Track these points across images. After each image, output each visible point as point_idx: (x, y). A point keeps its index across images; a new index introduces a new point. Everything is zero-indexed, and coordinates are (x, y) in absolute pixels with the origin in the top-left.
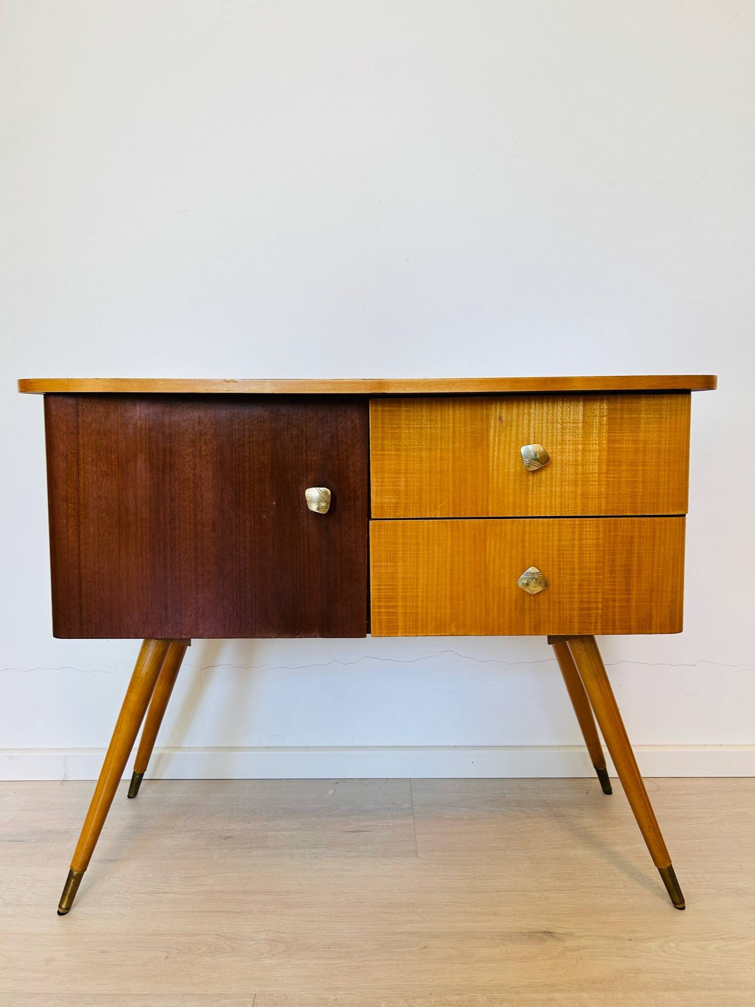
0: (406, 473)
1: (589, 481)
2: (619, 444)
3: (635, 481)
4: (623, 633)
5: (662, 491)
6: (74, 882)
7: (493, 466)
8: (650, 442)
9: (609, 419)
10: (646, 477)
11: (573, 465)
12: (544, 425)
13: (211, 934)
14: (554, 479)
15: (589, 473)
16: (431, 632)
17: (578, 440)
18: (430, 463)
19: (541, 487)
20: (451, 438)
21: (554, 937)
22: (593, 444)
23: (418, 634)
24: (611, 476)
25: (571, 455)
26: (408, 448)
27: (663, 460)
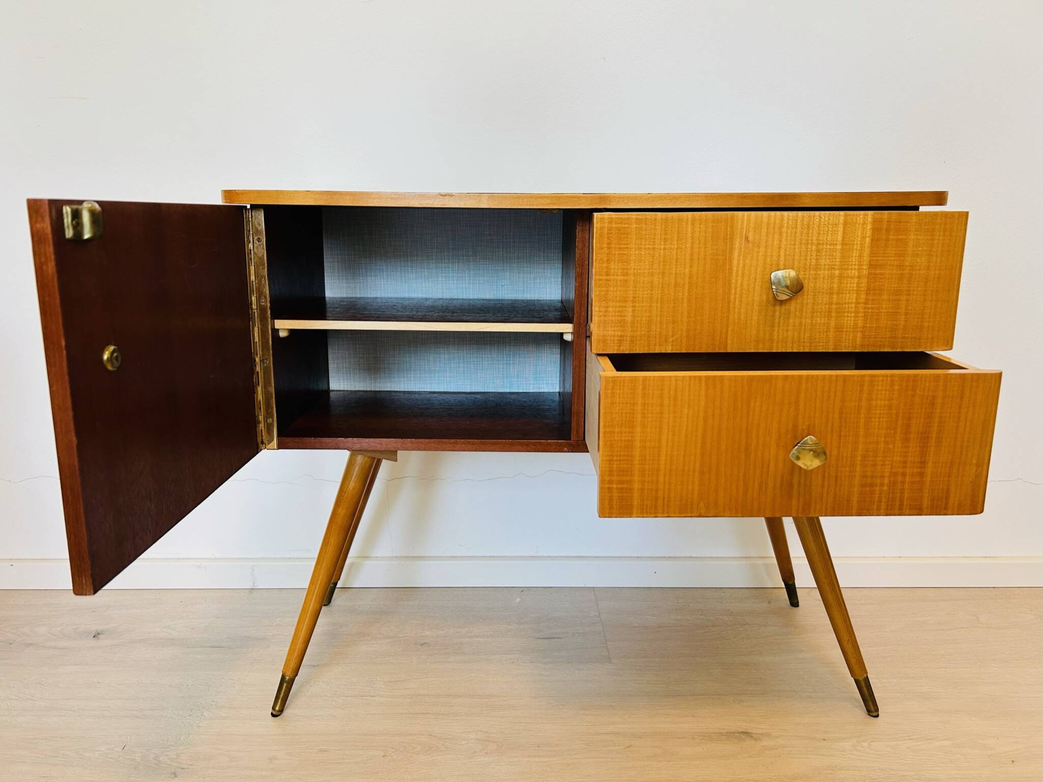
0: (634, 302)
1: (844, 312)
2: (882, 270)
3: (897, 312)
4: (912, 513)
5: (926, 324)
6: (286, 686)
7: (736, 293)
8: (918, 268)
9: (872, 240)
10: (910, 308)
11: (827, 294)
12: (797, 246)
13: (423, 735)
14: (805, 309)
15: (845, 303)
16: (674, 513)
17: (835, 265)
18: (662, 290)
19: (789, 318)
20: (688, 260)
21: (751, 737)
22: (851, 269)
23: (658, 515)
24: (870, 306)
25: (825, 281)
26: (637, 272)
27: (931, 288)
